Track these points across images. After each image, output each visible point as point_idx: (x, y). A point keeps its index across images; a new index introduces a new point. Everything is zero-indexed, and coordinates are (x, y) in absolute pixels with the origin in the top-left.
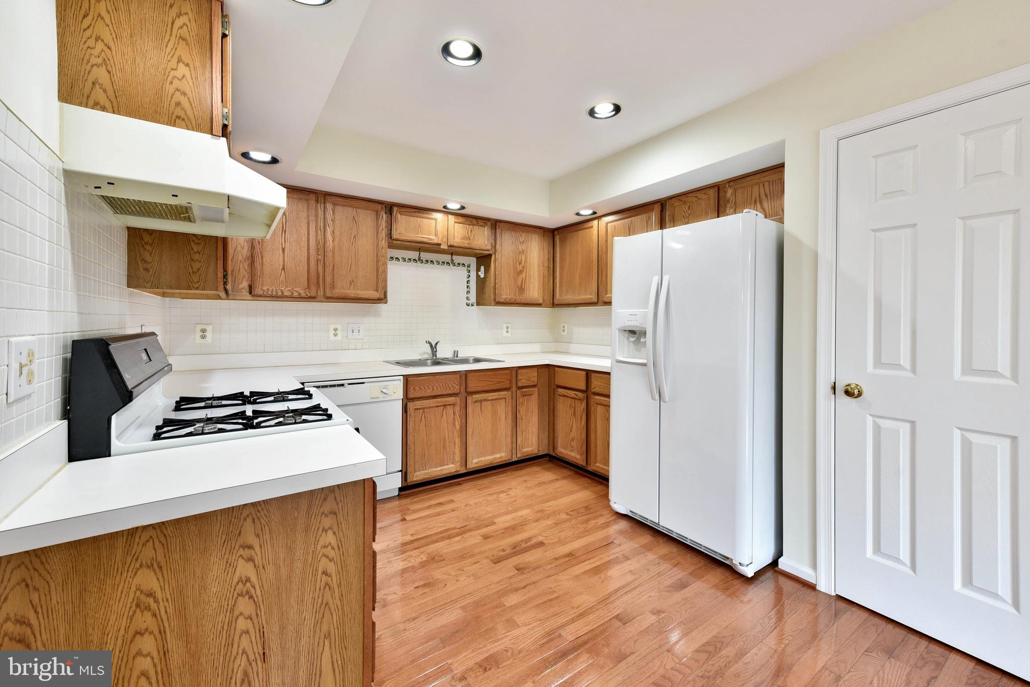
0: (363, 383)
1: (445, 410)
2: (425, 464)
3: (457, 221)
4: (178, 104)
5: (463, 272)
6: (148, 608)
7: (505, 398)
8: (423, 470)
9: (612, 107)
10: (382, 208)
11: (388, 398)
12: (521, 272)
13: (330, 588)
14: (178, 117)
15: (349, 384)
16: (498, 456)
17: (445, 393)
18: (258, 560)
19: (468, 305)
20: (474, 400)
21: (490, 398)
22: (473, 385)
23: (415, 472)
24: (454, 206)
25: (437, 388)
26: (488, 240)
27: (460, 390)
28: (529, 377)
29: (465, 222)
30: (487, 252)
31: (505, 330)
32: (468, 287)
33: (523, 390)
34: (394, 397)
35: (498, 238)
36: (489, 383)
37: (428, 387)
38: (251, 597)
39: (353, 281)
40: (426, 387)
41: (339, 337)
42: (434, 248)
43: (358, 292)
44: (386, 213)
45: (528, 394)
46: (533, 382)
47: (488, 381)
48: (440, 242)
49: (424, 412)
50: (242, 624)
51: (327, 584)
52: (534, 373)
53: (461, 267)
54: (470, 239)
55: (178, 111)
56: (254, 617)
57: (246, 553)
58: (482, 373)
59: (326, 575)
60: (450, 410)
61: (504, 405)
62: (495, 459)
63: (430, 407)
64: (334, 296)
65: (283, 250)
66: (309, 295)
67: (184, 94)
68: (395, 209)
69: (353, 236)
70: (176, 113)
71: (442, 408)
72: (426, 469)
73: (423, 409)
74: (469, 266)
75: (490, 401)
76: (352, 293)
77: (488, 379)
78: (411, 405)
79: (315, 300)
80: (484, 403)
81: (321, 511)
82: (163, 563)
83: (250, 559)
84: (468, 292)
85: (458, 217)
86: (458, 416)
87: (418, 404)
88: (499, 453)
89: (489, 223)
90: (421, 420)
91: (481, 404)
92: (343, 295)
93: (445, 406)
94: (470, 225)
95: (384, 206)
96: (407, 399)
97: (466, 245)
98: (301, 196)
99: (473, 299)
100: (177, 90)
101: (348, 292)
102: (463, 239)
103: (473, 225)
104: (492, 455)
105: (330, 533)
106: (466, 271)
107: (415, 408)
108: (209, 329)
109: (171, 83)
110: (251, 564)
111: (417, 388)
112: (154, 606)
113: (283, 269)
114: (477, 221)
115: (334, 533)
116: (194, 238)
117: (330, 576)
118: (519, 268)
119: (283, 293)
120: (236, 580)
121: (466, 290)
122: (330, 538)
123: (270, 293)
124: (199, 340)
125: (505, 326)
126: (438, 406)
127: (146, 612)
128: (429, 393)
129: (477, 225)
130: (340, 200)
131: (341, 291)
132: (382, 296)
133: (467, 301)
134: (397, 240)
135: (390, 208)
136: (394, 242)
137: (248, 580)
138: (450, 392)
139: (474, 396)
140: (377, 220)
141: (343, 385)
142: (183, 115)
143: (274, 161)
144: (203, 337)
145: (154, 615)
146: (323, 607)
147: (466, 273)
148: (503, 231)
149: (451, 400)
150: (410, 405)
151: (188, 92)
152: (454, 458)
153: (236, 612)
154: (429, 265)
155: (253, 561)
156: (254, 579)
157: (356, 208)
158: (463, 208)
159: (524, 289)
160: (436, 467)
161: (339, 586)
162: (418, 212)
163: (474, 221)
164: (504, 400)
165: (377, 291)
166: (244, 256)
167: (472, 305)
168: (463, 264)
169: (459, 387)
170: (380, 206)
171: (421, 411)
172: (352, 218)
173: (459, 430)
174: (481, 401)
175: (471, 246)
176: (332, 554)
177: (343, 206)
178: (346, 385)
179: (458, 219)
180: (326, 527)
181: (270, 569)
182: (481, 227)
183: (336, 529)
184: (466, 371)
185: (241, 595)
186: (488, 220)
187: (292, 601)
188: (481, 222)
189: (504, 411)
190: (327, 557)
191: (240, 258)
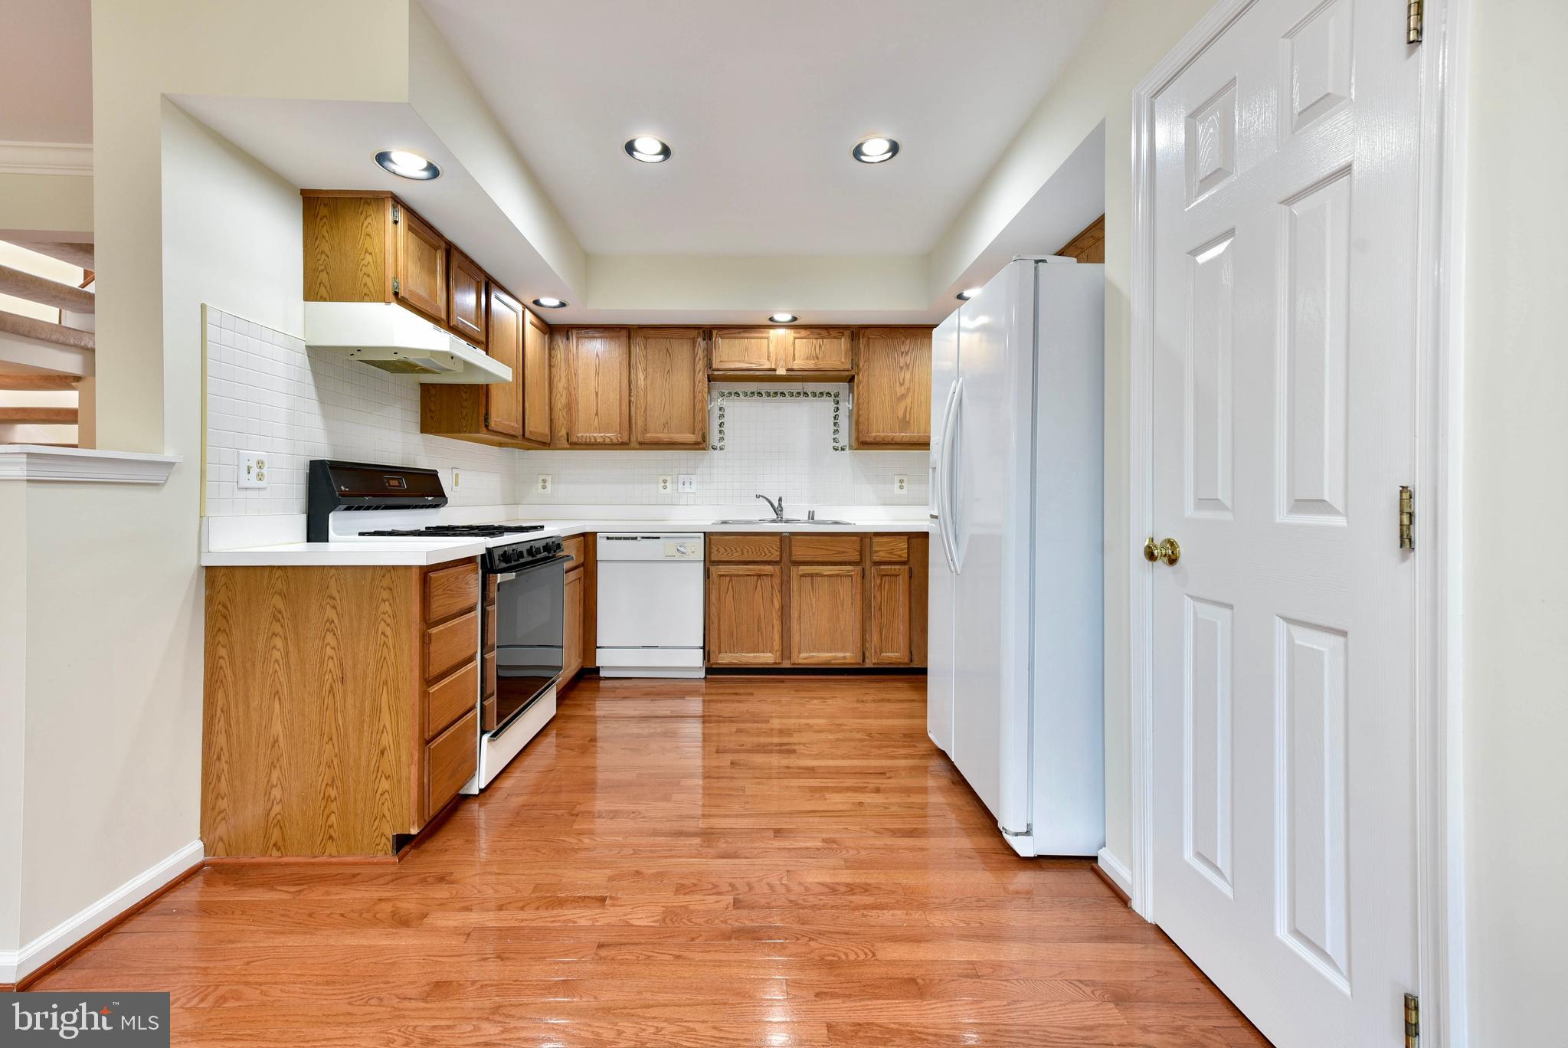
0: (659, 538)
1: (759, 583)
2: (734, 646)
3: (797, 335)
4: (365, 285)
5: (828, 405)
6: (279, 620)
7: (851, 576)
8: (731, 652)
9: (886, 146)
10: (699, 334)
11: (685, 558)
12: (903, 397)
13: (387, 647)
14: (365, 294)
15: (643, 538)
16: (840, 655)
17: (758, 559)
18: (339, 608)
19: (837, 450)
20: (800, 573)
21: (826, 573)
22: (799, 552)
23: (720, 652)
24: (783, 317)
25: (748, 552)
26: (846, 358)
27: (781, 556)
28: (893, 549)
29: (811, 336)
30: (847, 373)
31: (897, 485)
32: (835, 424)
33: (882, 567)
34: (692, 557)
35: (862, 351)
36: (825, 552)
37: (736, 549)
38: (334, 634)
39: (667, 423)
40: (733, 549)
41: (669, 490)
42: (770, 377)
43: (672, 435)
44: (704, 339)
45: (890, 573)
46: (900, 556)
47: (822, 549)
48: (773, 367)
49: (731, 580)
50: (329, 651)
51: (385, 643)
52: (903, 544)
53: (825, 398)
54: (818, 359)
55: (366, 290)
56: (336, 648)
57: (332, 602)
58: (813, 538)
59: (385, 635)
60: (766, 581)
61: (850, 584)
62: (836, 658)
63: (738, 576)
64: (646, 441)
65: (597, 394)
66: (621, 440)
67: (369, 276)
68: (715, 332)
69: (667, 371)
70: (364, 292)
71: (756, 578)
72: (734, 653)
73: (731, 576)
74: (837, 395)
75: (827, 578)
76: (664, 436)
77: (823, 547)
78: (715, 570)
79: (627, 447)
80: (817, 579)
81: (381, 584)
82: (286, 594)
83: (334, 607)
84: (836, 432)
85: (798, 330)
86: (777, 592)
87: (723, 569)
88: (841, 652)
89: (847, 333)
90: (728, 589)
91: (812, 580)
92: (656, 440)
93: (759, 576)
94: (817, 339)
95: (701, 331)
96: (709, 563)
97: (812, 367)
98: (612, 334)
99: (844, 439)
100: (365, 274)
101: (660, 435)
102: (808, 358)
103: (822, 338)
104: (831, 652)
105: (387, 603)
106: (833, 403)
107: (719, 573)
108: (549, 478)
109: (361, 270)
110: (334, 611)
111: (722, 550)
112: (281, 620)
113: (597, 414)
114: (828, 332)
115: (390, 604)
116: (463, 387)
117: (387, 637)
118: (900, 391)
119: (596, 440)
120: (325, 619)
121: (833, 428)
122: (386, 607)
123: (584, 440)
124: (541, 490)
125: (897, 479)
126: (749, 575)
127: (278, 623)
128: (736, 557)
129: (829, 336)
130: (652, 332)
131: (654, 435)
132: (699, 439)
133: (835, 444)
134: (718, 370)
135: (707, 332)
136: (716, 373)
137: (333, 621)
138: (765, 559)
139: (801, 568)
140: (694, 347)
141: (636, 538)
142: (368, 293)
143: (563, 305)
144: (544, 487)
145: (282, 626)
146: (382, 659)
147: (832, 405)
148: (871, 341)
149: (768, 569)
150: (713, 569)
151: (371, 274)
152: (772, 646)
153: (326, 642)
154: (779, 398)
155: (336, 609)
156: (336, 621)
157: (670, 338)
158: (795, 319)
159: (909, 422)
160: (748, 653)
161: (394, 647)
162: (744, 332)
163: (824, 333)
164: (850, 578)
165: (694, 433)
166: (563, 402)
167: (843, 449)
168: (828, 393)
169: (778, 553)
170: (696, 332)
171: (728, 578)
172: (665, 351)
173: (778, 610)
174: (812, 576)
175: (819, 367)
176: (389, 620)
177: (655, 338)
178: (639, 539)
179: (799, 333)
180: (384, 599)
181: (347, 617)
182: (835, 340)
183: (391, 602)
184: (790, 533)
185: (328, 630)
186: (847, 327)
187: (361, 647)
188: (834, 333)
189: (850, 594)
190: (385, 622)
191: (559, 406)
